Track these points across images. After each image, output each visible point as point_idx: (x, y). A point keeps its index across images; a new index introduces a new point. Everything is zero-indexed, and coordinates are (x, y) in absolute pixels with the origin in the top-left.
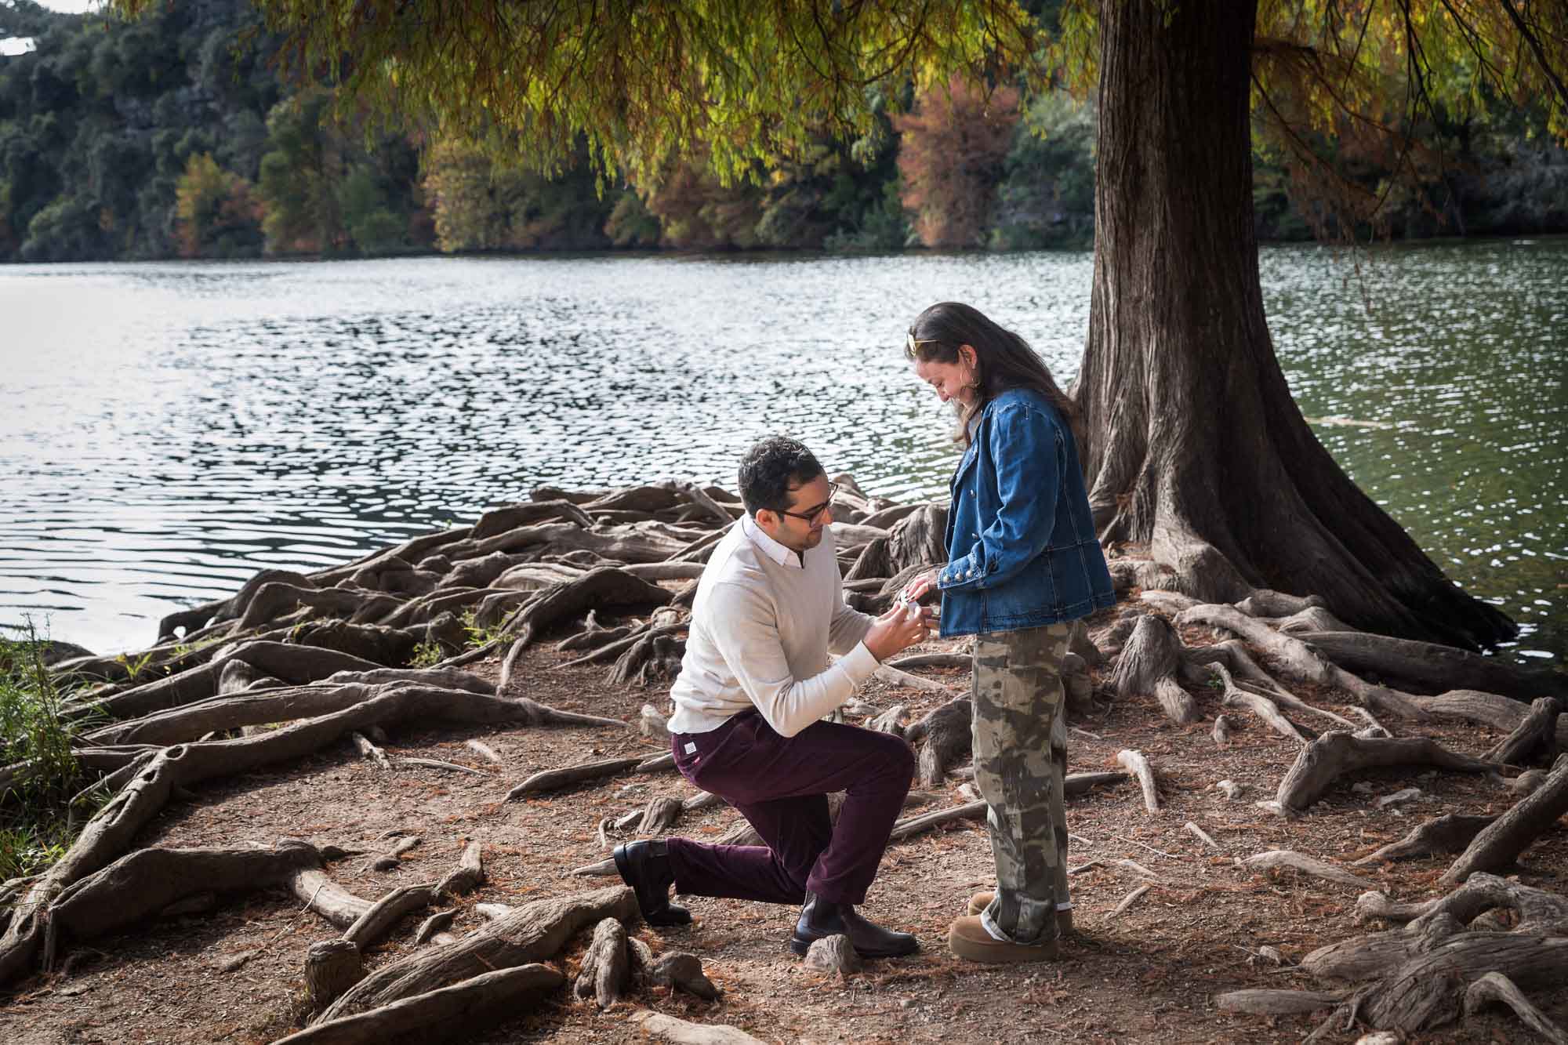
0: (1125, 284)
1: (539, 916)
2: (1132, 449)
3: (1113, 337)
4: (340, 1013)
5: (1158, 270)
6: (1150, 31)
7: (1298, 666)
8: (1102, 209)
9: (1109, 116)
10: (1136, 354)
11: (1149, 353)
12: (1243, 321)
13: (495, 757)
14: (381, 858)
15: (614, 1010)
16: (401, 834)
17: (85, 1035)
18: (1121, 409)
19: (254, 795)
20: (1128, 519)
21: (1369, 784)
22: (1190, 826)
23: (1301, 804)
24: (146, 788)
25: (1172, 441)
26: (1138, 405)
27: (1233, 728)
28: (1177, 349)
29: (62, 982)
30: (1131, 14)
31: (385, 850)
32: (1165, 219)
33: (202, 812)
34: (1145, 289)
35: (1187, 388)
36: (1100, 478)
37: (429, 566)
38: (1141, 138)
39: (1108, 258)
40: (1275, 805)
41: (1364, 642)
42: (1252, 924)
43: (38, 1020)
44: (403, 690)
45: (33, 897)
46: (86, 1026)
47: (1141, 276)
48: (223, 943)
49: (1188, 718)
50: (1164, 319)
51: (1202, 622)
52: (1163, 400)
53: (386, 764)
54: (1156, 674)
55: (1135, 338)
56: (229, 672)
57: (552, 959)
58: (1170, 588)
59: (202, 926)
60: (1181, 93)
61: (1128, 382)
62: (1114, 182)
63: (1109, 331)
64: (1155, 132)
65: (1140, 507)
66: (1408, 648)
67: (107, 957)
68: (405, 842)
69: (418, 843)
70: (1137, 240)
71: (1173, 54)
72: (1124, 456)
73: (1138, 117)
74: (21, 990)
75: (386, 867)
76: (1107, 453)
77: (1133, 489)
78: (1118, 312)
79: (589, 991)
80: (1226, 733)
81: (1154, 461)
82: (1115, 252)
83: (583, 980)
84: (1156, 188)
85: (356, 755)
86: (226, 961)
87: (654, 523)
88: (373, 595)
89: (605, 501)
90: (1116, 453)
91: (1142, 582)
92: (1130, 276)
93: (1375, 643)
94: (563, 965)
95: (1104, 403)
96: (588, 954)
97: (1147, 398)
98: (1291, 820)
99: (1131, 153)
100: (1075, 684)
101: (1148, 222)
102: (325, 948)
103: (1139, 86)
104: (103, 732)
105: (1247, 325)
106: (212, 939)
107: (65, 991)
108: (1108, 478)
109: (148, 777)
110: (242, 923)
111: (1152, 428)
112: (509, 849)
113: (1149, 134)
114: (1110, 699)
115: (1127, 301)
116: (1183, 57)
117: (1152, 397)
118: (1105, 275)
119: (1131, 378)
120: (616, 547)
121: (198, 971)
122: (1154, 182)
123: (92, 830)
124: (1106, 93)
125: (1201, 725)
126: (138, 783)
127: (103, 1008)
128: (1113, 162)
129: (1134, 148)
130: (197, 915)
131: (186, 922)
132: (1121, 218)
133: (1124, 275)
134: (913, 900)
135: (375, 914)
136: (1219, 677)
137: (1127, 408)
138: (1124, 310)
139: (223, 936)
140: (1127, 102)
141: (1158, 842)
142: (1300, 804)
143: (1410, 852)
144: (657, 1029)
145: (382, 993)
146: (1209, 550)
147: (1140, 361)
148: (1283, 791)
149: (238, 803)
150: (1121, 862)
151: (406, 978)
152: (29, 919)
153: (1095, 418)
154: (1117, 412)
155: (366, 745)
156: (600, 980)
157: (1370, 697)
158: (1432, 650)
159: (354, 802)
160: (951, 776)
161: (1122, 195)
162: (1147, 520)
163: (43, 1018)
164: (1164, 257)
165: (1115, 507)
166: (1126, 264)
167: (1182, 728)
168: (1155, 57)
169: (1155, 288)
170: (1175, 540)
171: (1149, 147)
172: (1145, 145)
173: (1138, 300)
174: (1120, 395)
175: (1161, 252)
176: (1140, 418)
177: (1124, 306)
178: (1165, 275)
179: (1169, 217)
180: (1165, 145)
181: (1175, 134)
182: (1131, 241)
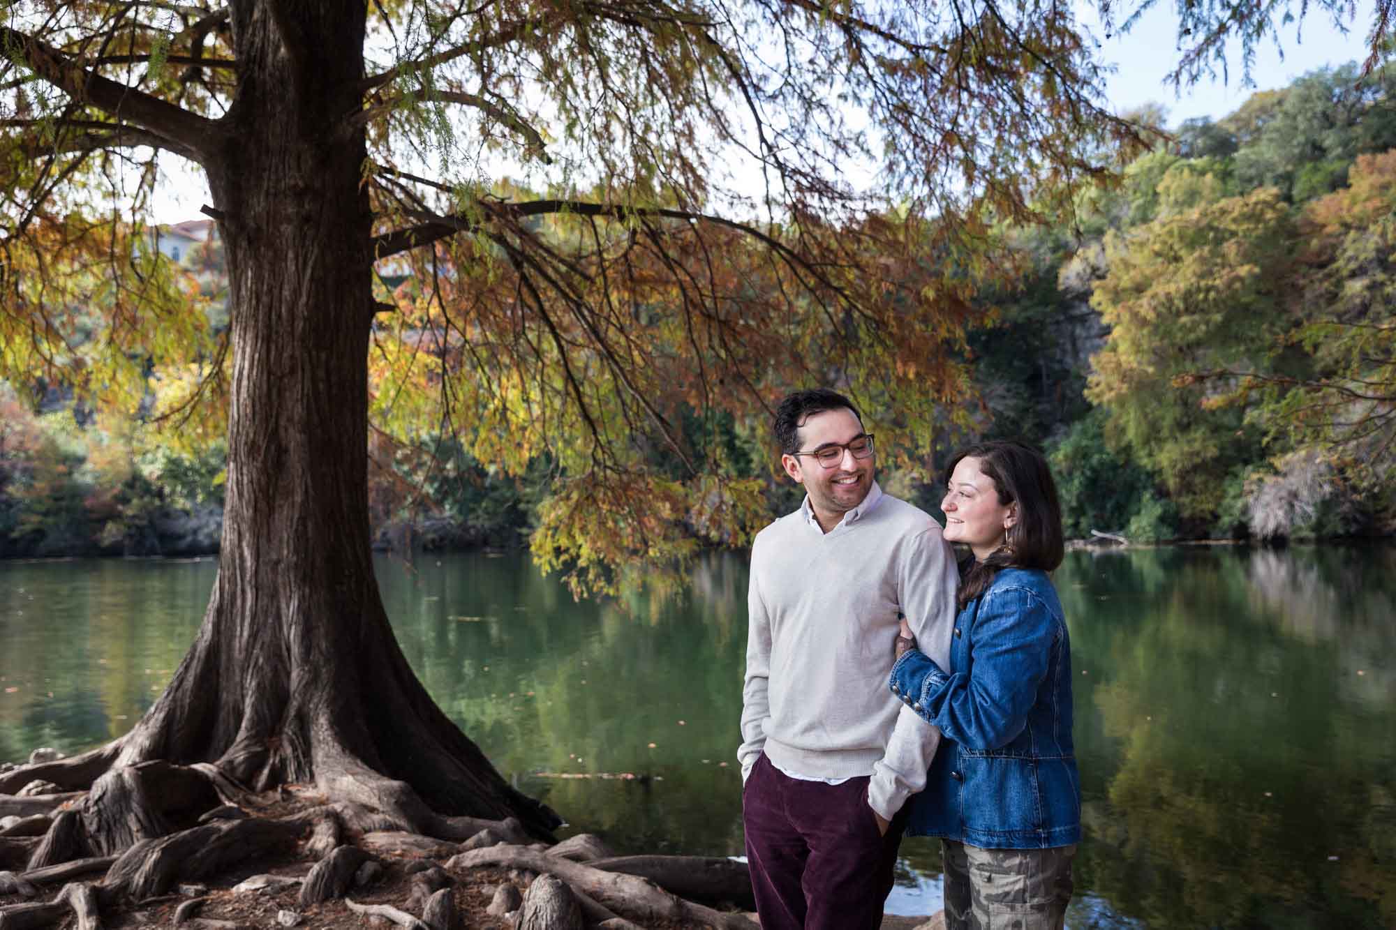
0: (262, 551)
2: (275, 696)
3: (249, 596)
5: (300, 537)
6: (292, 333)
9: (248, 402)
10: (274, 610)
11: (290, 609)
18: (261, 660)
20: (282, 762)
26: (278, 656)
28: (321, 607)
30: (274, 317)
32: (306, 492)
34: (286, 552)
35: (331, 638)
36: (245, 726)
38: (283, 422)
39: (244, 527)
47: (281, 541)
50: (306, 576)
52: (307, 650)
55: (274, 596)
60: (321, 386)
61: (266, 636)
62: (254, 458)
63: (243, 591)
64: (296, 418)
65: (295, 749)
70: (277, 510)
71: (314, 353)
73: (280, 405)
77: (281, 732)
78: (256, 572)
81: (303, 705)
82: (254, 520)
84: (298, 466)
92: (269, 541)
95: (238, 655)
97: (289, 650)
99: (273, 435)
101: (289, 493)
103: (281, 378)
111: (296, 676)
113: (290, 420)
115: (266, 564)
116: (323, 356)
117: (295, 649)
118: (240, 541)
119: (269, 632)
122: (296, 461)
124: (245, 383)
128: (253, 442)
129: (276, 430)
132: (260, 490)
133: (263, 541)
137: (267, 659)
138: (261, 571)
140: (269, 390)
147: (278, 617)
153: (228, 669)
154: (256, 663)
161: (264, 471)
162: (304, 760)
164: (305, 527)
165: (267, 750)
166: (265, 531)
168: (297, 353)
169: (296, 552)
171: (291, 430)
172: (286, 430)
173: (278, 562)
174: (258, 646)
175: (303, 520)
176: (280, 667)
177: (262, 568)
178: (307, 540)
179: (311, 491)
180: (307, 428)
181: (316, 419)
182: (271, 510)
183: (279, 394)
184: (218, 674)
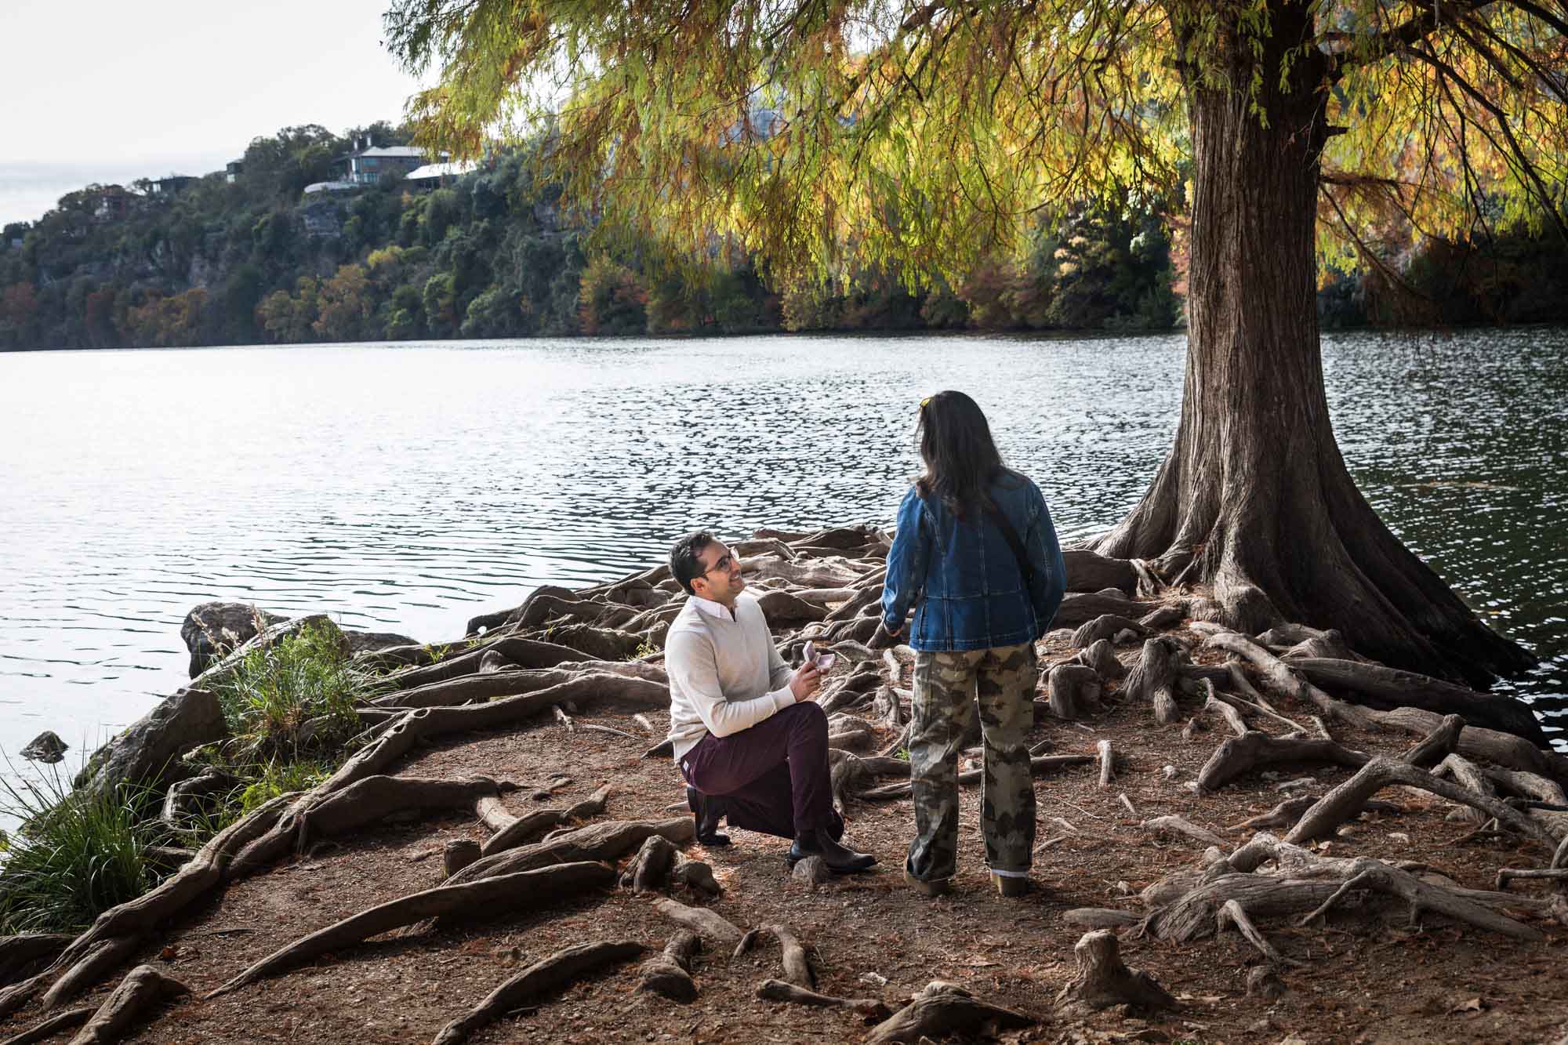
0: (1207, 377)
1: (605, 831)
2: (1210, 508)
3: (1198, 418)
4: (452, 883)
5: (1233, 365)
7: (1281, 683)
8: (1192, 315)
10: (1215, 432)
11: (1224, 434)
12: (1302, 407)
13: (649, 726)
14: (538, 791)
15: (643, 896)
16: (561, 776)
17: (310, 895)
18: (1202, 477)
19: (473, 746)
20: (1200, 565)
21: (1276, 773)
22: (1122, 796)
23: (1211, 787)
24: (394, 735)
25: (1239, 502)
26: (1215, 473)
27: (1201, 728)
28: (1245, 430)
29: (306, 862)
30: (1216, 159)
31: (542, 786)
32: (1239, 325)
33: (434, 756)
34: (1221, 379)
35: (1252, 459)
36: (1183, 531)
37: (664, 587)
38: (1222, 259)
39: (1195, 355)
40: (1192, 785)
41: (1346, 667)
42: (1124, 867)
43: (284, 885)
44: (592, 676)
45: (296, 806)
46: (313, 890)
47: (1220, 370)
48: (419, 843)
49: (1169, 718)
50: (1236, 405)
51: (1219, 647)
52: (1234, 470)
53: (571, 728)
54: (1155, 685)
55: (1215, 419)
56: (486, 659)
57: (608, 861)
58: (1213, 620)
59: (408, 831)
60: (1253, 223)
61: (1208, 455)
62: (1200, 294)
63: (1195, 414)
64: (1232, 254)
65: (1210, 555)
66: (1380, 673)
67: (340, 847)
68: (560, 782)
69: (570, 782)
70: (1218, 341)
71: (1248, 192)
72: (1202, 512)
73: (1219, 243)
74: (279, 865)
75: (541, 798)
76: (1190, 511)
77: (1208, 540)
78: (1203, 398)
79: (629, 883)
80: (1193, 732)
81: (1225, 518)
82: (1201, 348)
83: (627, 875)
84: (1233, 300)
85: (553, 720)
86: (415, 854)
87: (838, 558)
88: (617, 606)
89: (810, 540)
90: (1197, 510)
91: (1194, 614)
92: (1212, 369)
93: (1355, 667)
94: (616, 865)
95: (1191, 471)
96: (635, 859)
97: (1222, 468)
98: (1202, 796)
99: (1214, 271)
100: (1084, 690)
101: (1228, 325)
102: (457, 843)
104: (385, 698)
105: (1307, 409)
106: (414, 840)
107: (307, 867)
108: (1188, 531)
109: (398, 729)
110: (436, 831)
111: (1225, 491)
112: (629, 790)
113: (1228, 256)
114: (1116, 703)
115: (1209, 390)
116: (1256, 195)
117: (1226, 467)
118: (1193, 368)
119: (1210, 452)
120: (808, 576)
121: (397, 860)
122: (1231, 295)
123: (352, 762)
125: (1176, 725)
126: (390, 733)
127: (327, 879)
129: (1216, 268)
130: (404, 823)
131: (398, 828)
132: (1206, 324)
133: (1207, 369)
134: (894, 838)
135: (514, 826)
136: (1205, 689)
137: (1207, 475)
138: (1206, 397)
139: (420, 838)
140: (1211, 231)
141: (1093, 806)
142: (1213, 785)
143: (1272, 822)
144: (664, 909)
145: (482, 874)
146: (1252, 591)
147: (1219, 437)
148: (1203, 774)
149: (461, 751)
150: (1055, 820)
151: (500, 865)
152: (291, 818)
153: (1184, 482)
154: (1199, 477)
155: (560, 713)
156: (637, 875)
157: (1332, 710)
158: (1399, 676)
159: (539, 754)
160: (963, 754)
161: (1206, 305)
162: (1214, 565)
163: (288, 883)
164: (1238, 356)
165: (1193, 554)
166: (1210, 360)
167: (1162, 726)
168: (1234, 194)
169: (1230, 380)
170: (1228, 581)
171: (1228, 267)
172: (1224, 265)
173: (1218, 389)
174: (1202, 464)
175: (1236, 349)
176: (1216, 483)
177: (1207, 394)
178: (1238, 371)
179: (1242, 323)
180: (1240, 265)
181: (1248, 256)
182: (1213, 340)
183: (1221, 235)
184: (1177, 486)
